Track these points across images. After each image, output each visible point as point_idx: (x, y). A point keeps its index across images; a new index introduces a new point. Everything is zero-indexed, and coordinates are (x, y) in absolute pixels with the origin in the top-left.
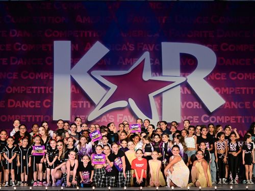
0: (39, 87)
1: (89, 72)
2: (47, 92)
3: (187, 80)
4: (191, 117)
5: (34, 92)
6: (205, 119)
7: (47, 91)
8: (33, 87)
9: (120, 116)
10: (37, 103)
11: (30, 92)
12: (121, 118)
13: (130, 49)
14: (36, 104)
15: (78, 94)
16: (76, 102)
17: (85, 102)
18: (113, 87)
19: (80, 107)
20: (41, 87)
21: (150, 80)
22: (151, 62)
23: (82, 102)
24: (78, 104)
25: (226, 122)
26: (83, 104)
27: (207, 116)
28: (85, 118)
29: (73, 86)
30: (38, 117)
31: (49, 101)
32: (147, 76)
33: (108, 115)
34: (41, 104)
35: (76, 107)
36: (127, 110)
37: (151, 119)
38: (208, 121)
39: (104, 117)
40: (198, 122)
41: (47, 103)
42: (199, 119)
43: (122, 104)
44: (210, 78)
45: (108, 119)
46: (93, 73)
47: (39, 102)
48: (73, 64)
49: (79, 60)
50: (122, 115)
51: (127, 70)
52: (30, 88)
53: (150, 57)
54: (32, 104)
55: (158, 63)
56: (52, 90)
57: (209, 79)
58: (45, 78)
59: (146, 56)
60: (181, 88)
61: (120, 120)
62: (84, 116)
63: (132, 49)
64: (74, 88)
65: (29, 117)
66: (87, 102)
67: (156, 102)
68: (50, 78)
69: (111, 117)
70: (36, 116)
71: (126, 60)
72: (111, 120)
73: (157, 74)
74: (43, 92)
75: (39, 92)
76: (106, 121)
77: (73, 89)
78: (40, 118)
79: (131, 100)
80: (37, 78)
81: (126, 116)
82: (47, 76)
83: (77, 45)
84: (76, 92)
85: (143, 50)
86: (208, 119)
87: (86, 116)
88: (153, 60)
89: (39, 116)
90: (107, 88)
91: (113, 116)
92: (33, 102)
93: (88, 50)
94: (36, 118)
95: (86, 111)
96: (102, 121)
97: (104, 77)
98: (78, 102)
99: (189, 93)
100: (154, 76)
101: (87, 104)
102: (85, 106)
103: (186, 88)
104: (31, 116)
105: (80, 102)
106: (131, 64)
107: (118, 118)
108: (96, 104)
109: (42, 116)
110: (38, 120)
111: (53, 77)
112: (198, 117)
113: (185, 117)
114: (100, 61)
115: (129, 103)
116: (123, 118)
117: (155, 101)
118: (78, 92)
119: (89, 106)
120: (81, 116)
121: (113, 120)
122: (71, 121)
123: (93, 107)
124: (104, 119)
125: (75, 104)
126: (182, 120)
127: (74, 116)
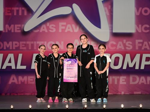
4: (148, 26)
9: (63, 26)
12: (64, 28)
16: (10, 8)
17: (20, 8)
19: (15, 14)
23: (18, 8)
24: (12, 11)
26: (18, 11)
28: (20, 27)
33: (48, 24)
35: (10, 14)
36: (70, 18)
37: (100, 28)
39: (44, 26)
43: (65, 10)
45: (48, 28)
50: (65, 24)
61: (62, 30)
62: (20, 26)
66: (23, 9)
67: (106, 8)
69: (51, 26)
72: (52, 30)
76: (46, 31)
79: (75, 6)
81: (69, 26)
87: (23, 26)
91: (54, 26)
95: (23, 20)
96: (41, 31)
98: (13, 8)
101: (23, 11)
102: (20, 14)
105: (15, 9)
107: (61, 28)
108: (34, 10)
113: (140, 26)
115: (73, 10)
116: (66, 28)
117: (104, 7)
119: (26, 13)
120: (16, 26)
121: (54, 30)
122: (4, 31)
123: (30, 14)
124: (44, 28)
125: (9, 11)
126: (137, 30)
127: (7, 26)
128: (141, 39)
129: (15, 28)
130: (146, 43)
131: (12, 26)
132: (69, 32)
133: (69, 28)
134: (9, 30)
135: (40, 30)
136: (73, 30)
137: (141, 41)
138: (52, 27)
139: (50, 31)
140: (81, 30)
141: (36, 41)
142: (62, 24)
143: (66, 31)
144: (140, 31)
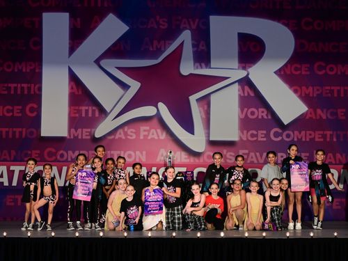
0: (19, 85)
1: (97, 62)
2: (32, 92)
3: (248, 74)
4: (255, 132)
5: (12, 92)
6: (276, 135)
7: (32, 90)
8: (10, 85)
9: (145, 131)
10: (17, 108)
11: (6, 92)
12: (146, 133)
13: (161, 26)
14: (15, 111)
15: (80, 95)
16: (77, 108)
17: (90, 108)
18: (135, 86)
19: (84, 115)
20: (22, 85)
21: (191, 74)
22: (194, 46)
23: (87, 108)
24: (79, 111)
25: (308, 140)
26: (87, 111)
27: (280, 131)
28: (90, 132)
29: (73, 83)
30: (17, 130)
31: (35, 106)
32: (187, 68)
33: (126, 128)
34: (23, 111)
35: (77, 115)
36: (155, 121)
37: (193, 134)
38: (280, 138)
39: (121, 131)
40: (265, 139)
41: (32, 110)
42: (267, 135)
43: (148, 111)
44: (284, 72)
45: (126, 134)
46: (103, 63)
47: (20, 107)
48: (72, 49)
49: (81, 43)
50: (148, 128)
51: (157, 59)
52: (6, 85)
53: (192, 39)
54: (8, 111)
55: (204, 48)
56: (40, 89)
57: (282, 73)
58: (28, 71)
59: (186, 37)
60: (240, 87)
61: (144, 136)
62: (89, 130)
63: (164, 25)
64: (74, 87)
65: (4, 130)
66: (94, 108)
67: (201, 109)
68: (37, 71)
69: (130, 131)
70: (14, 129)
71: (155, 42)
72: (131, 136)
73: (203, 65)
74: (26, 92)
75: (19, 92)
76: (124, 138)
77: (72, 88)
78: (21, 133)
79: (161, 105)
80: (16, 70)
81: (153, 131)
82: (32, 68)
83: (78, 19)
84: (77, 93)
85: (181, 27)
86: (281, 135)
87: (93, 130)
88: (196, 43)
89: (20, 129)
90: (125, 87)
91: (134, 131)
92: (11, 108)
93: (95, 27)
94: (14, 133)
95: (93, 122)
96: (117, 137)
97: (120, 69)
98: (80, 108)
99: (252, 94)
100: (197, 68)
101: (93, 111)
102: (90, 115)
103: (247, 88)
104: (7, 129)
105: (84, 108)
106: (163, 49)
107: (142, 134)
108: (108, 111)
109: (24, 130)
110: (17, 136)
111: (41, 69)
112: (265, 132)
113: (245, 132)
114: (115, 45)
115: (158, 110)
116: (149, 134)
117: (199, 107)
118: (80, 93)
119: (97, 114)
120: (85, 130)
121: (134, 137)
122: (69, 137)
123: (103, 116)
124: (120, 134)
125: (76, 111)
126: (240, 137)
127: (73, 130)
128: (246, 149)
129: (83, 134)
130: (252, 154)
131: (79, 130)
132: (153, 139)
133: (153, 134)
134: (76, 135)
135: (115, 135)
136: (158, 136)
137: (247, 151)
138: (132, 132)
139: (129, 137)
140: (169, 137)
141: (110, 150)
142: (144, 128)
143: (149, 138)
144: (245, 139)
